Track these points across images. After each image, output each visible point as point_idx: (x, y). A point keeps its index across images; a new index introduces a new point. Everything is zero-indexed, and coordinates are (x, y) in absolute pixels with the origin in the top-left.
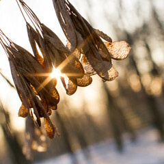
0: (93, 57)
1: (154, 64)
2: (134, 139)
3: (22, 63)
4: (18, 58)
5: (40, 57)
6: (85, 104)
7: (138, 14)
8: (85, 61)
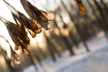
0: (40, 21)
1: (64, 23)
2: (60, 56)
3: (12, 28)
4: (10, 27)
5: (19, 25)
6: (37, 43)
7: (55, 3)
8: (37, 23)
